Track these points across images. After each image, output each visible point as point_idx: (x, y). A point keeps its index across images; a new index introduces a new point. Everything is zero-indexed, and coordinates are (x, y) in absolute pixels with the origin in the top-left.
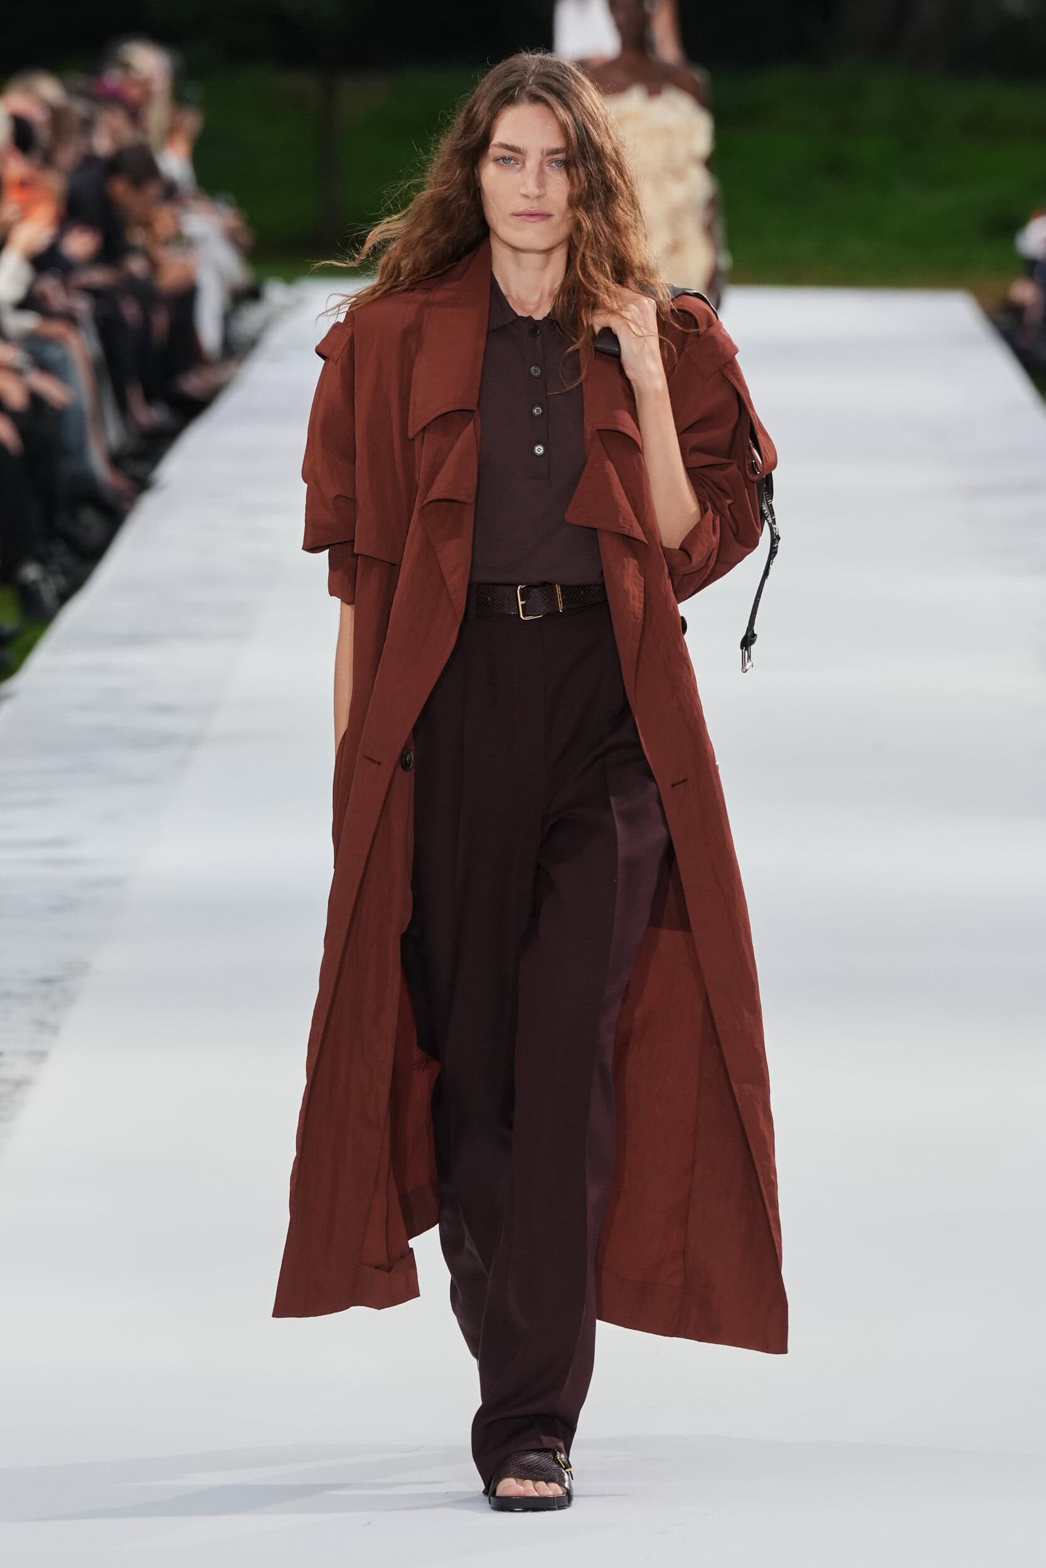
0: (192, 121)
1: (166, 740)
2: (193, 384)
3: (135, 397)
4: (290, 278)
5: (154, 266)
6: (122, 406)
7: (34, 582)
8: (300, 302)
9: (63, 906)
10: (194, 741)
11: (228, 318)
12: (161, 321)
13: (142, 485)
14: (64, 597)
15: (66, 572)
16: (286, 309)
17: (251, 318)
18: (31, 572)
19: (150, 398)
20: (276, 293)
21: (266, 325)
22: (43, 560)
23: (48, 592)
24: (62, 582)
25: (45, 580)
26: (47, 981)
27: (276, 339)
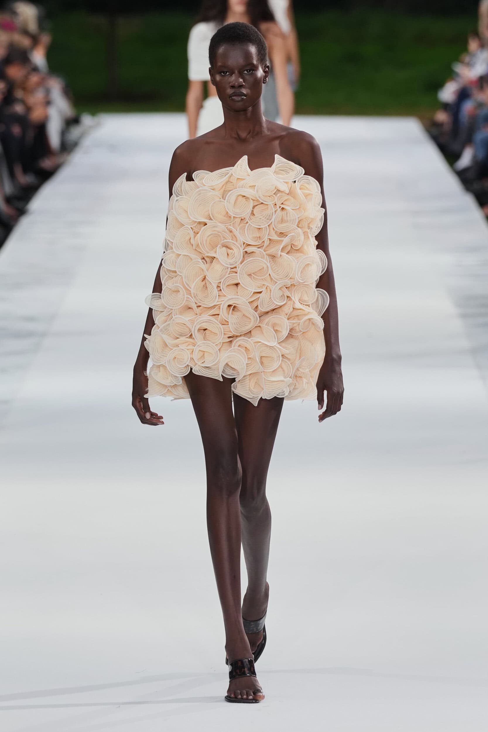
0: (46, 39)
1: (30, 334)
2: (47, 163)
3: (18, 170)
4: (94, 112)
5: (29, 109)
6: (12, 175)
8: (98, 125)
10: (43, 335)
11: (64, 133)
12: (31, 134)
13: (21, 212)
16: (91, 127)
17: (75, 132)
19: (26, 170)
20: (87, 120)
21: (82, 136)
27: (87, 142)
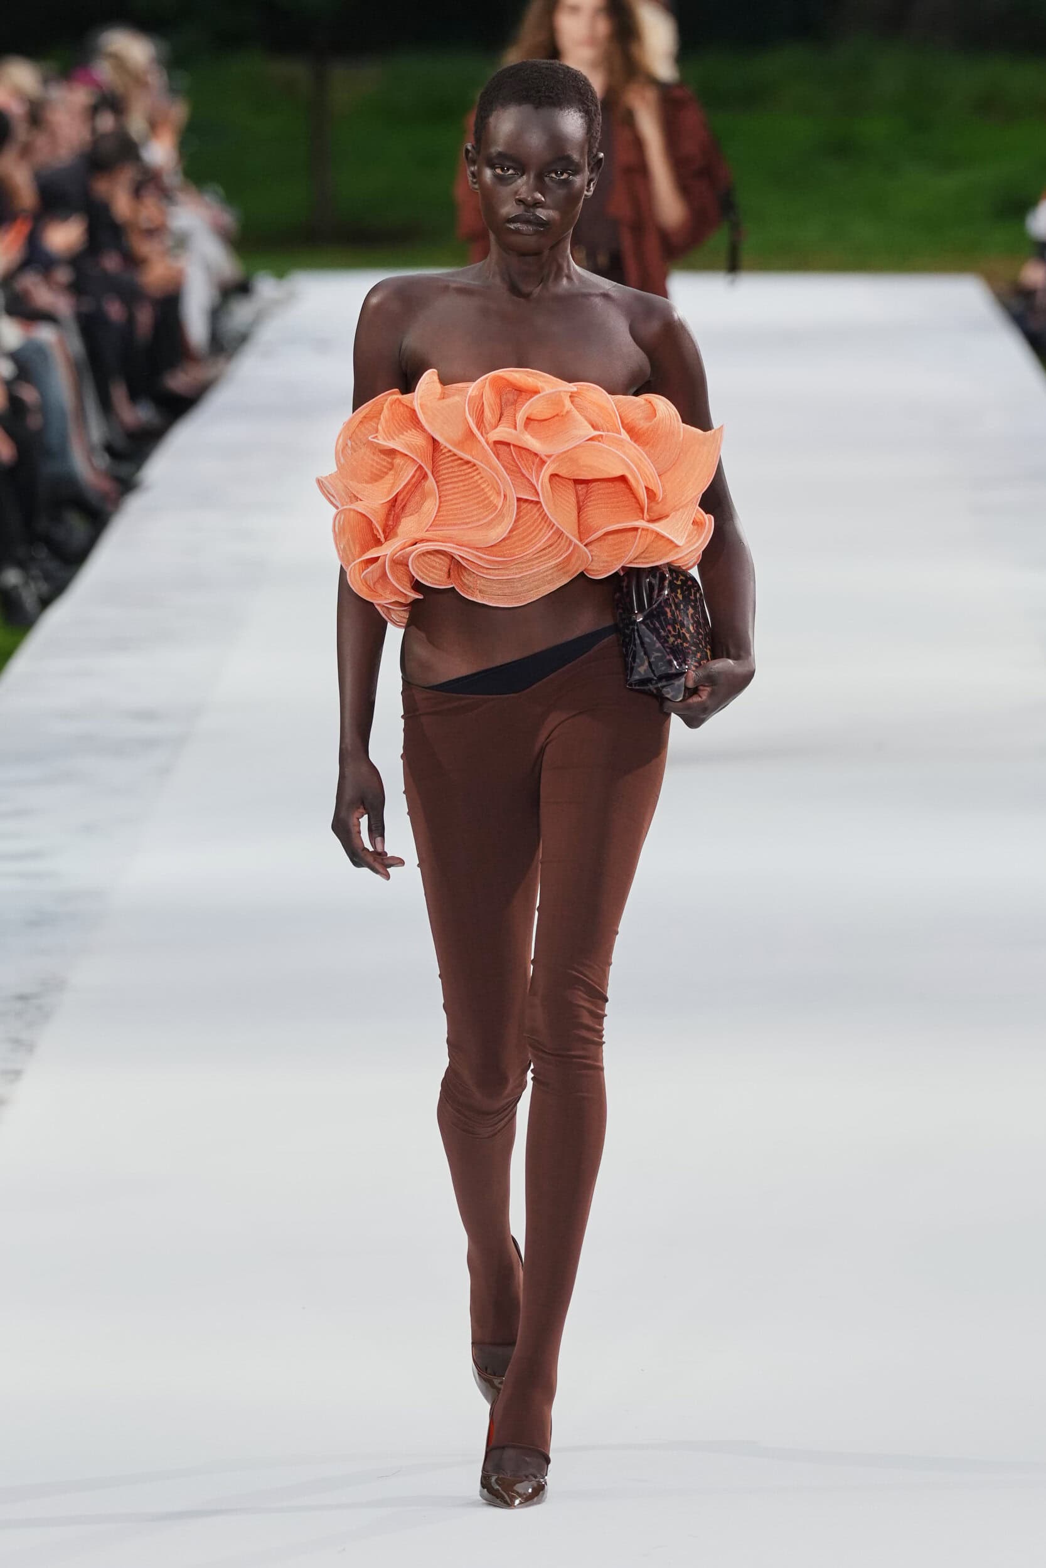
0: (178, 112)
2: (179, 381)
3: (119, 394)
4: (280, 274)
6: (106, 405)
7: (15, 587)
8: (291, 297)
9: (39, 921)
11: (216, 314)
12: (145, 317)
13: (126, 485)
14: (45, 602)
15: (47, 577)
17: (241, 313)
18: (12, 577)
19: (134, 396)
20: (267, 287)
21: (258, 319)
22: (22, 565)
23: (29, 598)
24: (44, 587)
25: (26, 583)
26: (22, 998)
27: (267, 334)
